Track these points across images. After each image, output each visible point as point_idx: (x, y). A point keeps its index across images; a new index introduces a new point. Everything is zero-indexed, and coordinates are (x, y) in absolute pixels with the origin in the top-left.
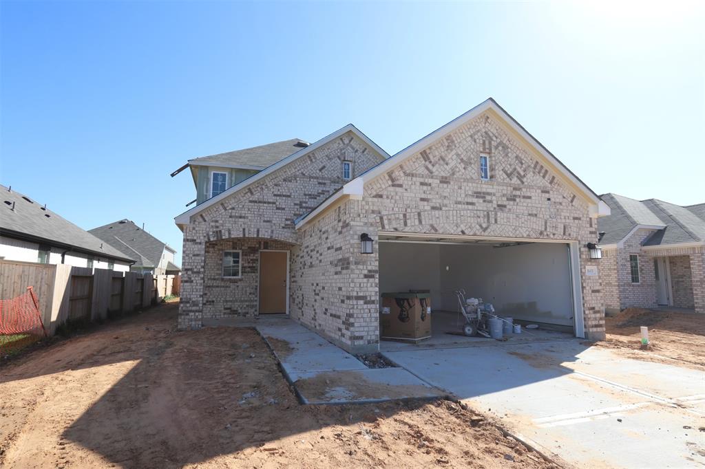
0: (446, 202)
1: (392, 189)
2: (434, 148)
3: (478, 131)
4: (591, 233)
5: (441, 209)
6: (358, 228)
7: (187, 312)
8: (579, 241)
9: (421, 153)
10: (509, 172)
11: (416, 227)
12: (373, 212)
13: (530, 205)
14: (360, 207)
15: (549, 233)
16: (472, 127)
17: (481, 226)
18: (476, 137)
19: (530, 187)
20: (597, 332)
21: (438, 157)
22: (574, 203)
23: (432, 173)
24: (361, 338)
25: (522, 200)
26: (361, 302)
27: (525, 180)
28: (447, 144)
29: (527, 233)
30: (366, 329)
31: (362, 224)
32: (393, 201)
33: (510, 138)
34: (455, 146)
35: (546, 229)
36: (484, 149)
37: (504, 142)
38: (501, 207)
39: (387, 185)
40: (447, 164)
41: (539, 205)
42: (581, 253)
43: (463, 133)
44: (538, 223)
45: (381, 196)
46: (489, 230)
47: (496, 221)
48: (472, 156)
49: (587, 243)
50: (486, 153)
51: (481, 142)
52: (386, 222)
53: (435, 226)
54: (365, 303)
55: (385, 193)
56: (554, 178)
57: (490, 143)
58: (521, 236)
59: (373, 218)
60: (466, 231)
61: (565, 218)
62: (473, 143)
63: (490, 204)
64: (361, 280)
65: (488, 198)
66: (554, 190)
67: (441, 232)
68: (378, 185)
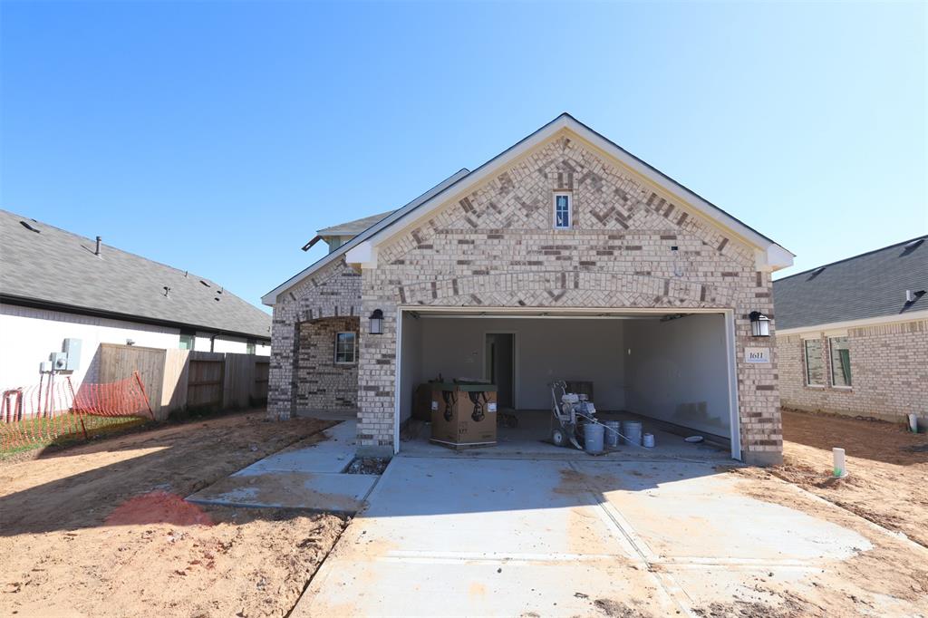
0: (496, 263)
1: (418, 252)
2: (480, 193)
3: (552, 162)
4: (758, 295)
5: (488, 273)
6: (371, 303)
7: (276, 401)
8: (735, 309)
9: (461, 202)
10: (601, 214)
11: (451, 299)
12: (391, 282)
13: (637, 259)
14: (374, 278)
15: (672, 299)
16: (541, 157)
17: (550, 293)
18: (547, 170)
19: (638, 232)
20: (764, 452)
21: (487, 204)
22: (724, 251)
23: (475, 226)
24: (371, 437)
25: (625, 253)
26: (372, 393)
27: (630, 223)
28: (500, 186)
29: (632, 300)
30: (377, 426)
31: (376, 298)
32: (418, 267)
33: (606, 165)
34: (514, 187)
35: (666, 293)
36: (561, 185)
37: (595, 171)
38: (586, 265)
39: (411, 247)
40: (500, 212)
41: (657, 259)
42: (738, 328)
43: (526, 167)
44: (651, 284)
45: (402, 262)
46: (564, 299)
47: (576, 286)
48: (540, 198)
49: (749, 312)
50: (565, 190)
51: (556, 176)
52: (407, 294)
53: (479, 296)
54: (377, 395)
55: (408, 257)
56: (685, 215)
57: (570, 176)
58: (620, 305)
59: (391, 290)
60: (526, 302)
61: (706, 275)
62: (543, 179)
63: (568, 263)
64: (372, 367)
65: (565, 253)
66: (685, 232)
67: (487, 303)
68: (399, 249)
